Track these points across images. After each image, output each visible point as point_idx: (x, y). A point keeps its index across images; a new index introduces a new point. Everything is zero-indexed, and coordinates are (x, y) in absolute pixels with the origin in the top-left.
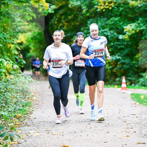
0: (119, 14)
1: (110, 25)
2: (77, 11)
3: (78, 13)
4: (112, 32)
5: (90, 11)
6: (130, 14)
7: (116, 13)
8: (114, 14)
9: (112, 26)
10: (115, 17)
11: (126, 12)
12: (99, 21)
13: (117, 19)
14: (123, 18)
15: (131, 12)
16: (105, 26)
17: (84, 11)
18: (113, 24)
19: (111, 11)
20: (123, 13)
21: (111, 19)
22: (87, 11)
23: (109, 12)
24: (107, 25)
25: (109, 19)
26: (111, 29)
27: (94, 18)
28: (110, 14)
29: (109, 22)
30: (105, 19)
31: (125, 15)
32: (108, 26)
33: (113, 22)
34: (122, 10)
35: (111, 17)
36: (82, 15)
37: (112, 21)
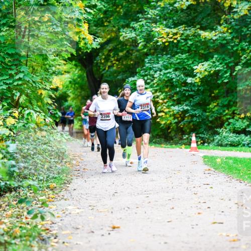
0: (187, 49)
1: (175, 64)
2: (130, 46)
3: (132, 48)
4: (177, 73)
5: (148, 45)
6: (202, 49)
7: (182, 48)
8: (180, 49)
9: (177, 66)
10: (182, 54)
11: (197, 46)
12: (159, 59)
13: (184, 56)
14: (192, 55)
15: (204, 47)
16: (169, 65)
17: (140, 45)
18: (178, 63)
19: (177, 45)
20: (192, 49)
21: (177, 56)
22: (145, 46)
24: (171, 64)
25: (174, 56)
26: (176, 70)
27: (153, 54)
28: (175, 49)
29: (174, 60)
30: (169, 56)
31: (195, 51)
32: (173, 66)
33: (179, 61)
34: (192, 44)
35: (177, 53)
36: (138, 51)
37: (177, 59)
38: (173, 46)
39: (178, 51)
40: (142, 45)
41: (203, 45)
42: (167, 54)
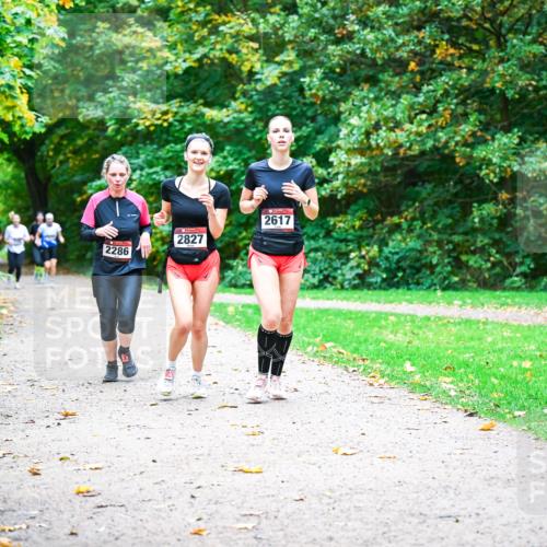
1: (164, 160)
2: (95, 130)
3: (97, 132)
4: (168, 173)
5: (123, 129)
7: (176, 135)
8: (173, 136)
9: (167, 163)
10: (176, 144)
12: (141, 152)
16: (155, 161)
17: (110, 129)
18: (170, 158)
19: (167, 130)
21: (168, 147)
22: (117, 131)
23: (162, 132)
24: (158, 159)
25: (163, 146)
26: (166, 168)
27: (131, 144)
28: (165, 136)
29: (162, 153)
30: (155, 146)
32: (161, 161)
33: (170, 154)
35: (168, 142)
36: (107, 138)
37: (168, 151)
39: (170, 138)
40: (113, 130)
42: (152, 144)
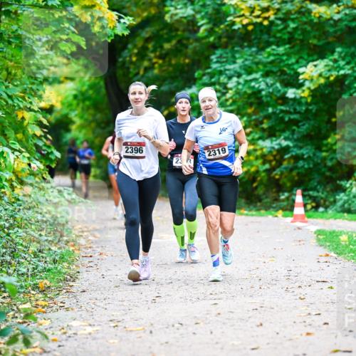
0: (286, 37)
1: (265, 65)
2: (184, 31)
3: (187, 34)
4: (269, 80)
5: (217, 29)
6: (315, 37)
7: (279, 35)
8: (275, 36)
9: (269, 68)
10: (278, 45)
11: (304, 31)
12: (237, 56)
13: (281, 50)
14: (297, 48)
15: (317, 33)
16: (254, 66)
17: (202, 29)
18: (272, 62)
19: (268, 30)
20: (296, 36)
21: (268, 50)
22: (211, 31)
24: (257, 64)
25: (263, 49)
26: (266, 74)
27: (225, 46)
28: (265, 37)
29: (263, 57)
30: (254, 49)
31: (302, 41)
32: (261, 67)
33: (272, 58)
34: (295, 29)
35: (269, 44)
36: (198, 40)
37: (270, 55)
38: (261, 31)
39: (272, 39)
40: (206, 30)
41: (317, 30)
42: (250, 46)
